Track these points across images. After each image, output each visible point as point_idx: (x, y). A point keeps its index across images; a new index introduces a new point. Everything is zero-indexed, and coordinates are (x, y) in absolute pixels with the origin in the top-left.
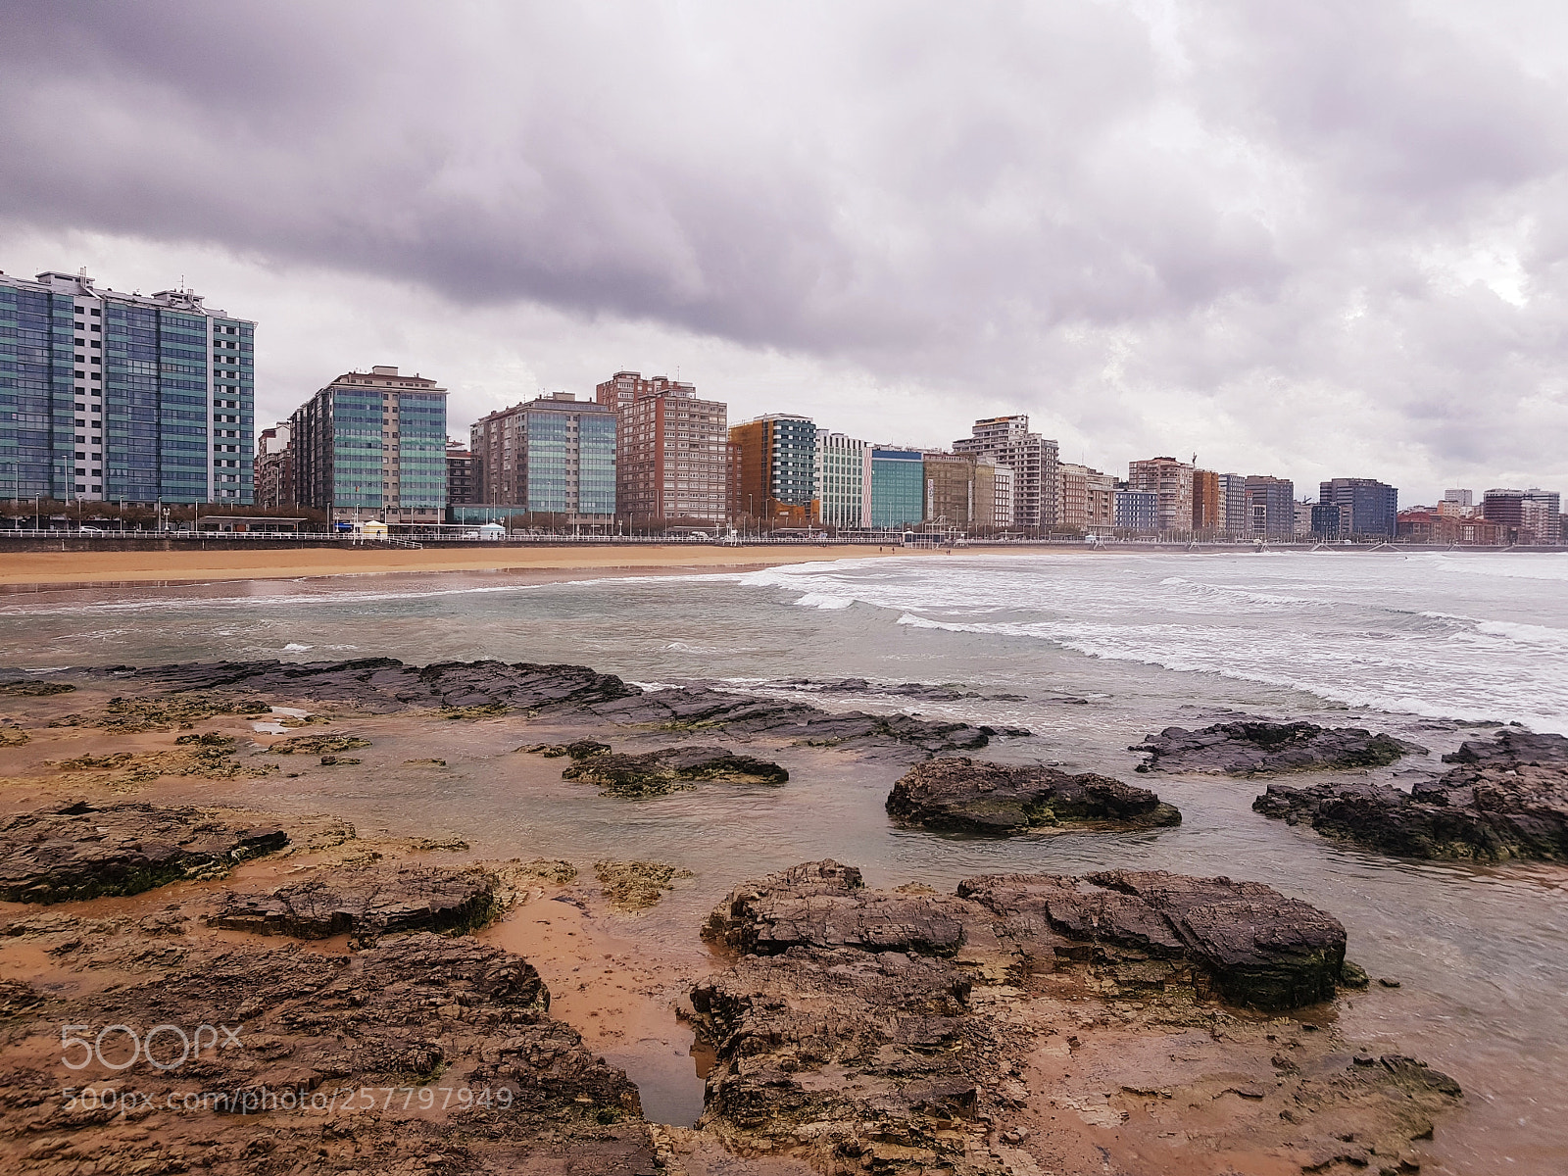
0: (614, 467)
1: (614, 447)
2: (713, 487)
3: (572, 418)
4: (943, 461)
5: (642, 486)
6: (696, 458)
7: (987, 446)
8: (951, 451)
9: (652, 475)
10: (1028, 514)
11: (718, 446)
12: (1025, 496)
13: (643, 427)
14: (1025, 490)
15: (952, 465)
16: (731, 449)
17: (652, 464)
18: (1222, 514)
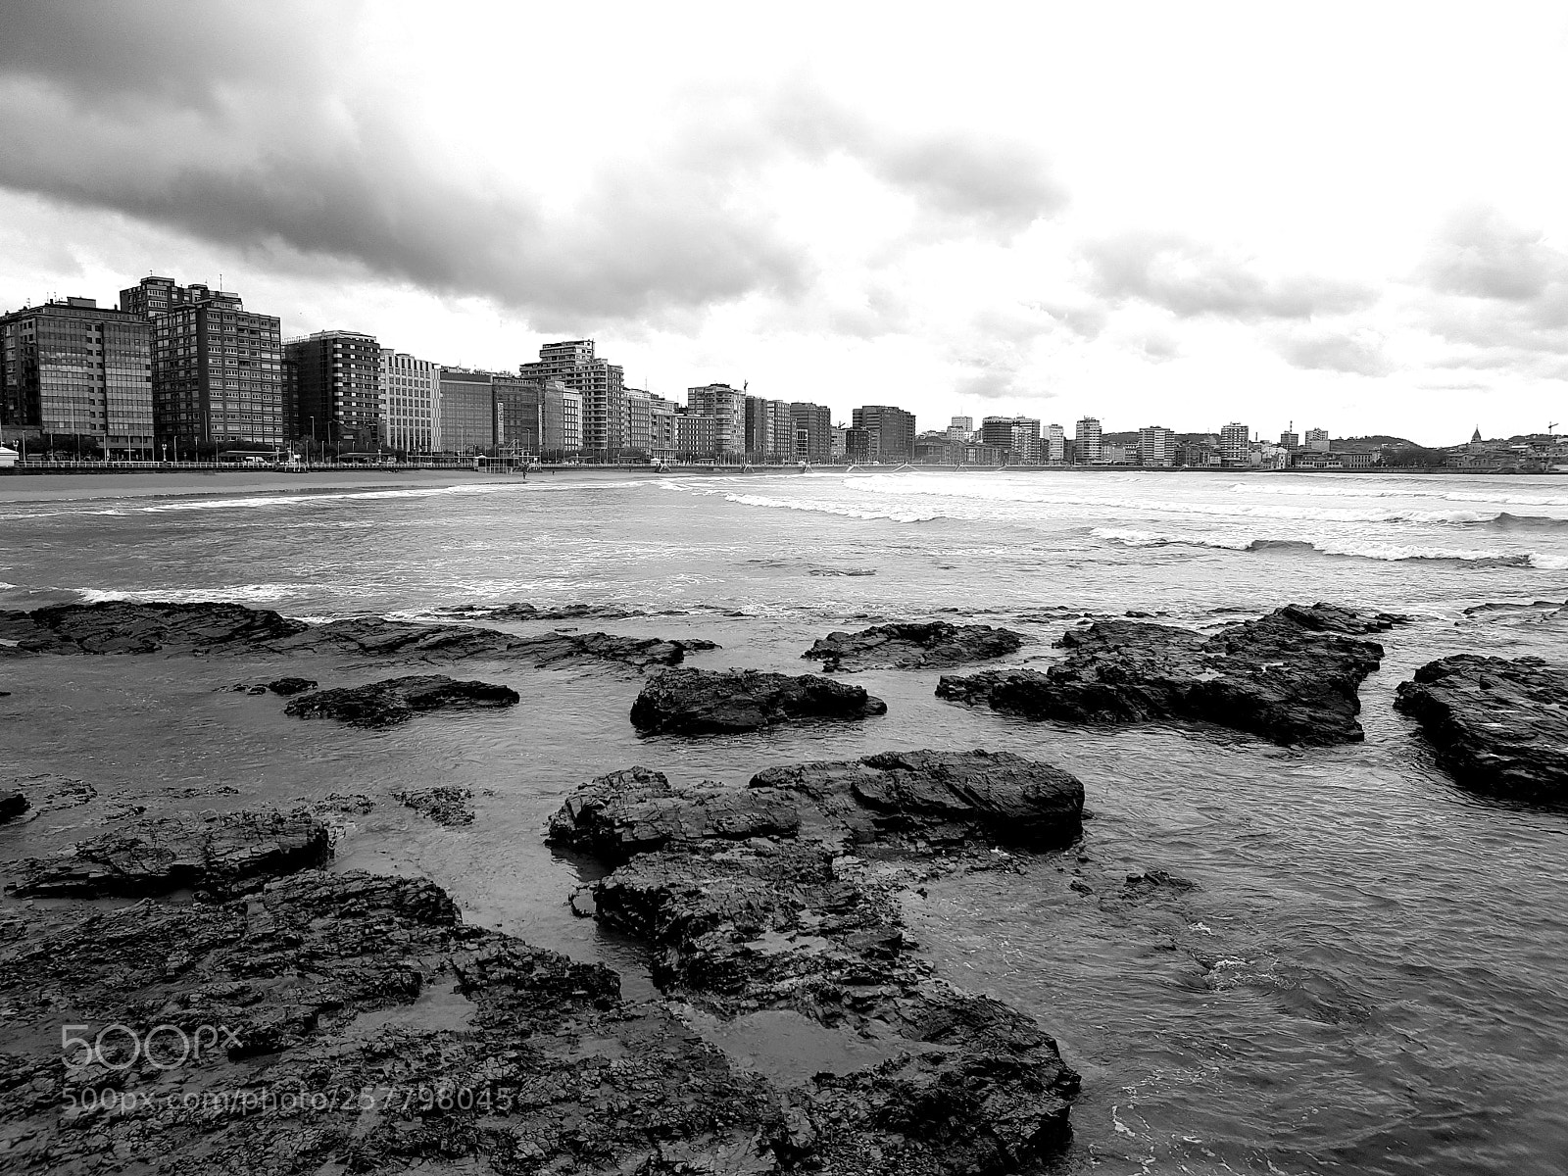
0: (149, 385)
1: (148, 362)
2: (268, 409)
3: (93, 327)
4: (513, 384)
5: (183, 406)
6: (246, 375)
7: (554, 370)
8: (518, 374)
9: (196, 395)
10: (596, 438)
11: (272, 364)
12: (593, 420)
13: (181, 341)
14: (593, 414)
15: (521, 389)
16: (285, 367)
17: (195, 382)
18: (770, 438)
